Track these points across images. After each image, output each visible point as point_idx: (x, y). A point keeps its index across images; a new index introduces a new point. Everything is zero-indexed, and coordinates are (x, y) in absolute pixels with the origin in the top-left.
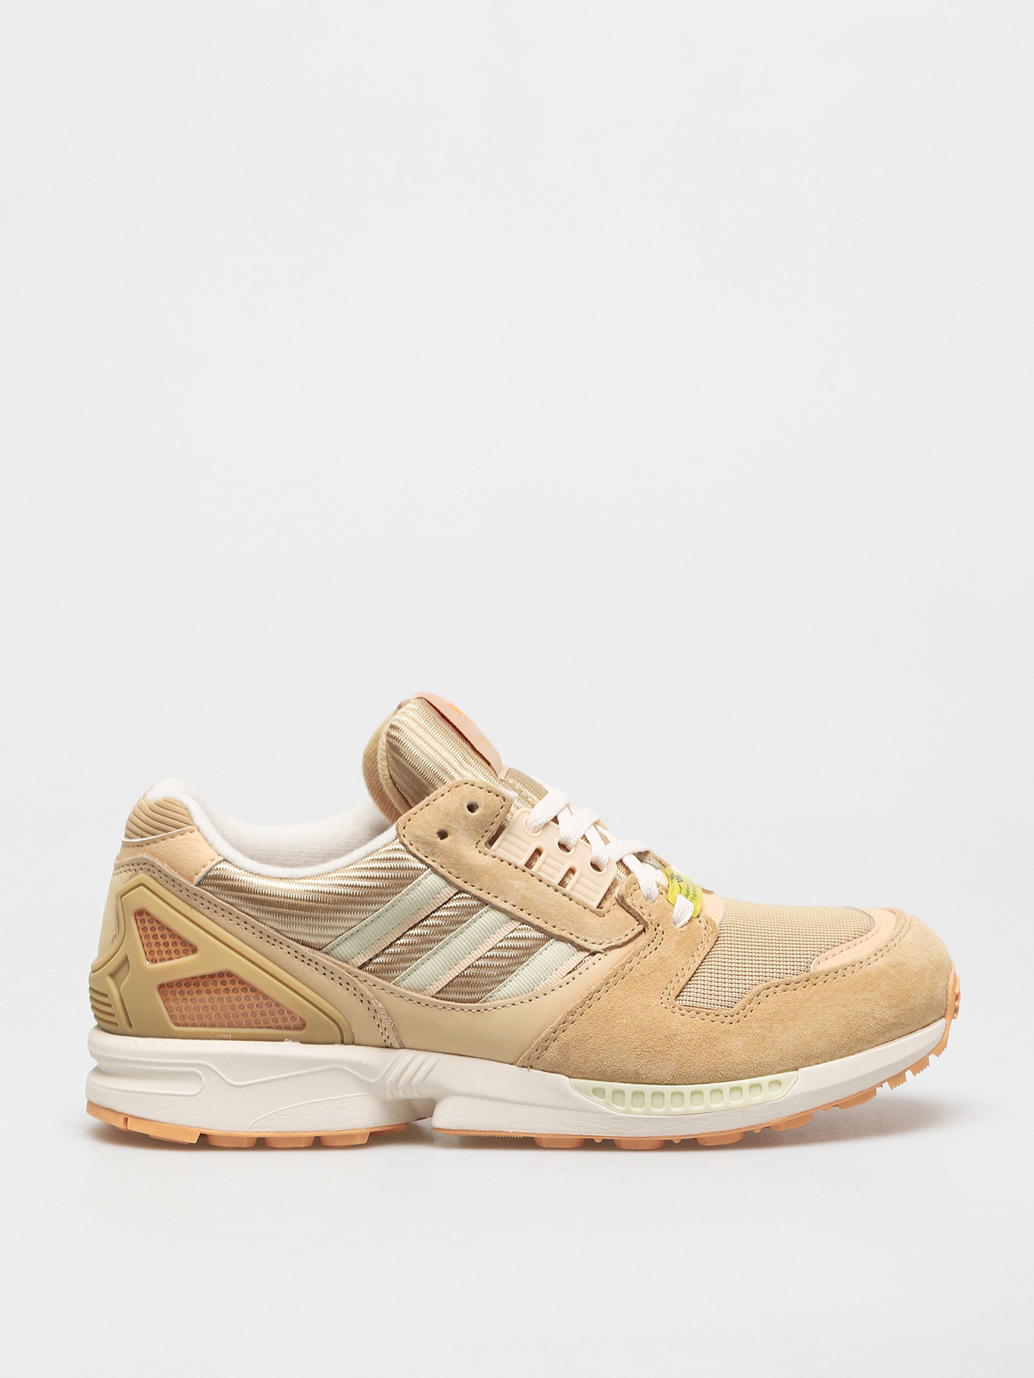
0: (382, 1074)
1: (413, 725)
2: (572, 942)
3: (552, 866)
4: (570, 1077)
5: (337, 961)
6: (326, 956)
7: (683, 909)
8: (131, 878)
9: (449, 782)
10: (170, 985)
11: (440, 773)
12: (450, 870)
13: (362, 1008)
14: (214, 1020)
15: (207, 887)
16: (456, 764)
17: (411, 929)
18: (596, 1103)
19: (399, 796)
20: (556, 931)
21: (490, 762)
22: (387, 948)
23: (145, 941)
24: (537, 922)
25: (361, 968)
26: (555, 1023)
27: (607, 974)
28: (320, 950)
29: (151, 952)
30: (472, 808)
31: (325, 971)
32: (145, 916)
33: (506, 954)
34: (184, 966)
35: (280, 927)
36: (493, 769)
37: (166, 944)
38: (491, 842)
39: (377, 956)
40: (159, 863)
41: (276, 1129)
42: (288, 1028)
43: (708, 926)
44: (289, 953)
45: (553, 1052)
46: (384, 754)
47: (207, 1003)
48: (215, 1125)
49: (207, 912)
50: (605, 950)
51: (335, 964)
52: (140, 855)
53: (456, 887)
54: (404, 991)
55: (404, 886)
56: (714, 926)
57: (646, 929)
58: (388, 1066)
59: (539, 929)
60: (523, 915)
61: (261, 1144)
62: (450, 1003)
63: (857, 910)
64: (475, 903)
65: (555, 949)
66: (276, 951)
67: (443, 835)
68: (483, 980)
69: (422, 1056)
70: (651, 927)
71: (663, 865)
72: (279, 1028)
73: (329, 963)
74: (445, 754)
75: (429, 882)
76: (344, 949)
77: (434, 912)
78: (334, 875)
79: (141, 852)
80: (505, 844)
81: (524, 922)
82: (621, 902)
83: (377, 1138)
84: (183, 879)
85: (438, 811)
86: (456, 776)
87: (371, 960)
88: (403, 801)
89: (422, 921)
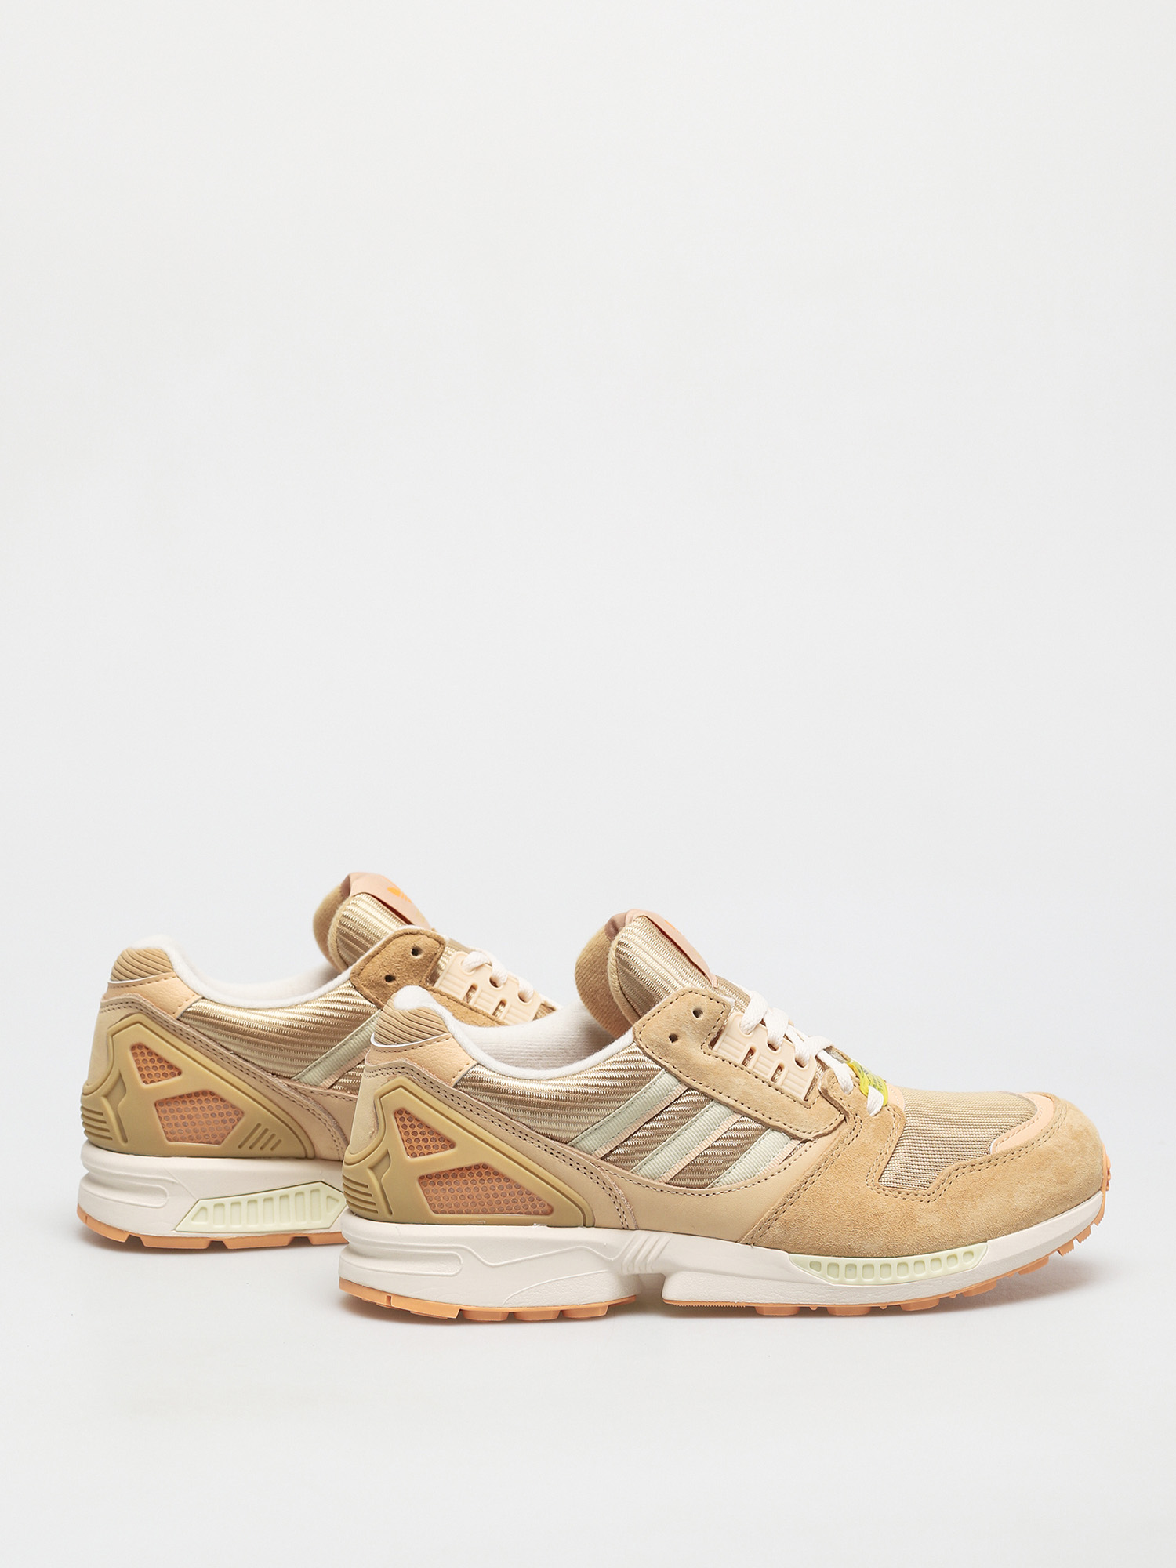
0: (620, 1253)
1: (640, 942)
2: (786, 1132)
3: (763, 1063)
4: (789, 1253)
5: (582, 1153)
6: (572, 1149)
7: (875, 1100)
8: (389, 1081)
9: (672, 992)
10: (429, 1177)
11: (665, 984)
12: (681, 1070)
13: (604, 1194)
14: (470, 1208)
15: (463, 1089)
16: (677, 976)
17: (646, 1123)
18: (813, 1275)
19: (628, 1006)
20: (771, 1122)
21: (705, 972)
22: (626, 1141)
23: (405, 1138)
24: (756, 1115)
25: (602, 1159)
26: (777, 1204)
27: (819, 1160)
28: (566, 1143)
29: (411, 1148)
30: (697, 1013)
31: (571, 1162)
32: (404, 1115)
33: (730, 1143)
34: (444, 1159)
35: (531, 1123)
36: (708, 979)
37: (425, 1140)
38: (713, 1044)
39: (617, 1148)
40: (418, 1067)
41: (528, 1304)
42: (537, 1213)
43: (896, 1114)
44: (539, 1147)
45: (775, 1231)
46: (615, 968)
47: (464, 1193)
48: (472, 1302)
49: (463, 1111)
50: (815, 1138)
51: (581, 1155)
52: (398, 1060)
53: (686, 1084)
54: (642, 1178)
55: (642, 1085)
56: (901, 1114)
57: (847, 1119)
58: (626, 1246)
59: (757, 1120)
60: (743, 1108)
61: (513, 1318)
62: (682, 1188)
63: (1015, 1095)
64: (703, 1098)
65: (771, 1139)
66: (527, 1145)
67: (673, 1038)
68: (712, 1167)
69: (655, 1235)
70: (851, 1116)
71: (845, 1059)
72: (529, 1213)
73: (575, 1155)
74: (667, 966)
75: (664, 1080)
76: (589, 1143)
77: (667, 1108)
78: (579, 1076)
79: (399, 1057)
80: (725, 1045)
81: (745, 1115)
82: (825, 1094)
83: (615, 1309)
84: (441, 1082)
85: (669, 1017)
86: (678, 986)
87: (611, 1151)
88: (631, 1010)
89: (656, 1116)
